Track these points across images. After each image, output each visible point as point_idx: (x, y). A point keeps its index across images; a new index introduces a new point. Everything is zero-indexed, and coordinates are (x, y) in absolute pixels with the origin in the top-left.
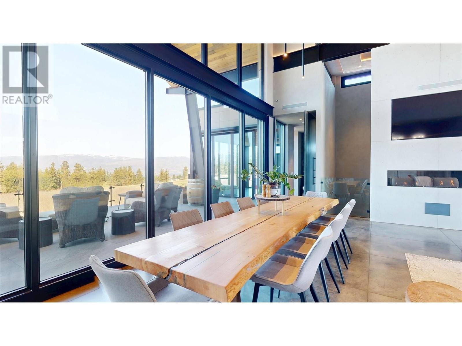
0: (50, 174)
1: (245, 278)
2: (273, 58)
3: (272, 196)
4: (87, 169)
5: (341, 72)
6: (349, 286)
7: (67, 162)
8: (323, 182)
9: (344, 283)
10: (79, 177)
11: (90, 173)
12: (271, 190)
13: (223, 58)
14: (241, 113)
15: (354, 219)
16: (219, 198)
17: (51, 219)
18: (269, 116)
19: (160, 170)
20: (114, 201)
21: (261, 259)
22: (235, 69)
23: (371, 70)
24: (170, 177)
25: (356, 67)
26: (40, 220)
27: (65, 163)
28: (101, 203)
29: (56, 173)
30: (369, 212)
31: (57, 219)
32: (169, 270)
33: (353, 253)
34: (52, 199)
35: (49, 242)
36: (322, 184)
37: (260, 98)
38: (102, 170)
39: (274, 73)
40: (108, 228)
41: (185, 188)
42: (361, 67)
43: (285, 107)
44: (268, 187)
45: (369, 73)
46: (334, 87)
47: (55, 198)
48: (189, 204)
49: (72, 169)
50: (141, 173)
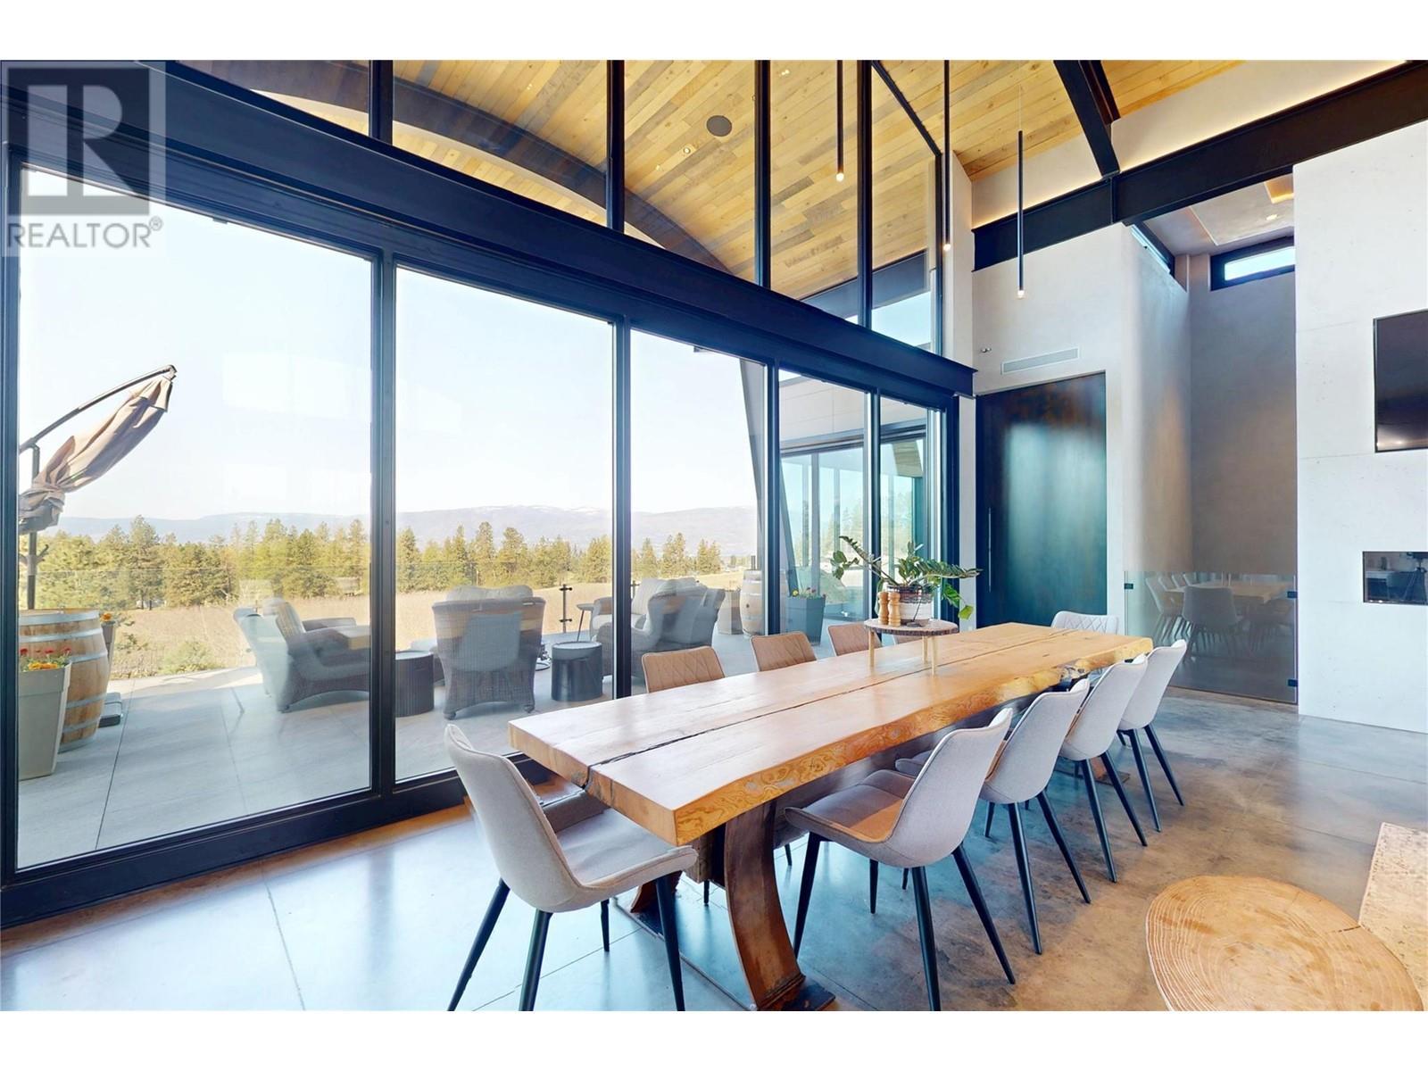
0: (455, 552)
1: (736, 802)
2: (973, 231)
3: (904, 623)
4: (531, 541)
5: (1206, 240)
6: (1126, 889)
7: (488, 524)
8: (1132, 585)
9: (1113, 881)
10: (512, 561)
11: (537, 550)
12: (900, 606)
13: (835, 248)
14: (869, 395)
15: (1242, 704)
16: (824, 620)
17: (432, 656)
18: (958, 398)
19: (698, 544)
20: (571, 620)
21: (798, 770)
22: (856, 278)
23: (1293, 232)
24: (722, 562)
25: (1261, 222)
26: (398, 657)
27: (485, 526)
28: (526, 625)
29: (467, 550)
30: (1294, 683)
31: (442, 657)
32: (589, 768)
33: (1183, 802)
34: (431, 613)
35: (426, 706)
36: (1130, 590)
37: (932, 350)
38: (562, 544)
39: (977, 272)
40: (542, 683)
41: (736, 595)
42: (1277, 220)
43: (1009, 367)
44: (894, 599)
45: (1285, 240)
46: (1183, 290)
47: (438, 609)
48: (746, 636)
49: (499, 542)
50: (652, 550)
